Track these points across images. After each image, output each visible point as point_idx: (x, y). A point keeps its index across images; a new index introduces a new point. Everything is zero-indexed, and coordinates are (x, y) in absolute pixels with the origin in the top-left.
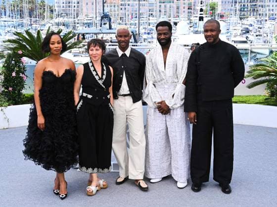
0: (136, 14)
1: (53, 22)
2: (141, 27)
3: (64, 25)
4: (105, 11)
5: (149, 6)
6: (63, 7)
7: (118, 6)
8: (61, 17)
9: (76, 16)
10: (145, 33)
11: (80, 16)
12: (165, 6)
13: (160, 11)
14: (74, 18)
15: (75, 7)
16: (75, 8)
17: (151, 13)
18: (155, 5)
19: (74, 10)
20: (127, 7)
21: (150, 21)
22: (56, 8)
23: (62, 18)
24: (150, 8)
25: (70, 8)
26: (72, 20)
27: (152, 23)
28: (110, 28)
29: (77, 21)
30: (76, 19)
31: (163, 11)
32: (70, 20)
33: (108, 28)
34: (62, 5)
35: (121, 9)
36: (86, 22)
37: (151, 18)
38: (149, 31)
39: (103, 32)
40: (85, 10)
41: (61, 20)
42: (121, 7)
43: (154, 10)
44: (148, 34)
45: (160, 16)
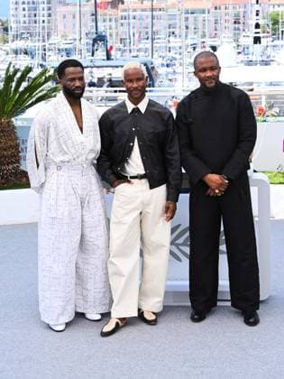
0: (147, 33)
1: (8, 48)
2: (156, 55)
3: (26, 53)
4: (99, 30)
5: (169, 19)
6: (25, 22)
7: (116, 21)
8: (22, 39)
9: (46, 37)
10: (163, 65)
11: (53, 37)
12: (195, 19)
13: (187, 28)
14: (44, 41)
15: (43, 21)
16: (46, 24)
17: (172, 30)
18: (178, 17)
19: (44, 28)
20: (132, 21)
21: (171, 45)
22: (14, 25)
23: (23, 41)
24: (171, 22)
25: (37, 25)
26: (41, 44)
27: (174, 48)
28: (109, 58)
29: (47, 46)
30: (47, 44)
31: (192, 27)
32: (37, 44)
33: (105, 58)
34: (22, 19)
35: (122, 24)
36: (62, 47)
37: (172, 39)
38: (168, 62)
39: (96, 64)
40: (60, 27)
41: (20, 44)
42: (123, 21)
43: (178, 26)
44: (168, 66)
45: (186, 36)
